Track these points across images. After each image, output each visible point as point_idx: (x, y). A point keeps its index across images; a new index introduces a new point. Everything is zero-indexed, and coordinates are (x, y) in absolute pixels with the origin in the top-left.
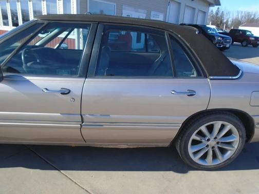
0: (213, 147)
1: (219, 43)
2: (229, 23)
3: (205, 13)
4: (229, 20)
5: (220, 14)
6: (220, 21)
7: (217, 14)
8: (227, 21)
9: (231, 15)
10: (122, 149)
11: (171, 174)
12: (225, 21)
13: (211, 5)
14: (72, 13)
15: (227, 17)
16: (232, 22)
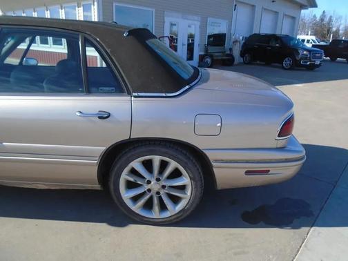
0: (158, 193)
1: (306, 58)
2: (341, 32)
3: (293, 18)
4: (340, 28)
5: (327, 20)
6: (326, 30)
7: (322, 20)
8: (338, 30)
9: (343, 22)
10: (40, 190)
11: (103, 227)
12: (334, 29)
13: (302, 7)
14: (93, 20)
15: (337, 24)
16: (346, 30)
